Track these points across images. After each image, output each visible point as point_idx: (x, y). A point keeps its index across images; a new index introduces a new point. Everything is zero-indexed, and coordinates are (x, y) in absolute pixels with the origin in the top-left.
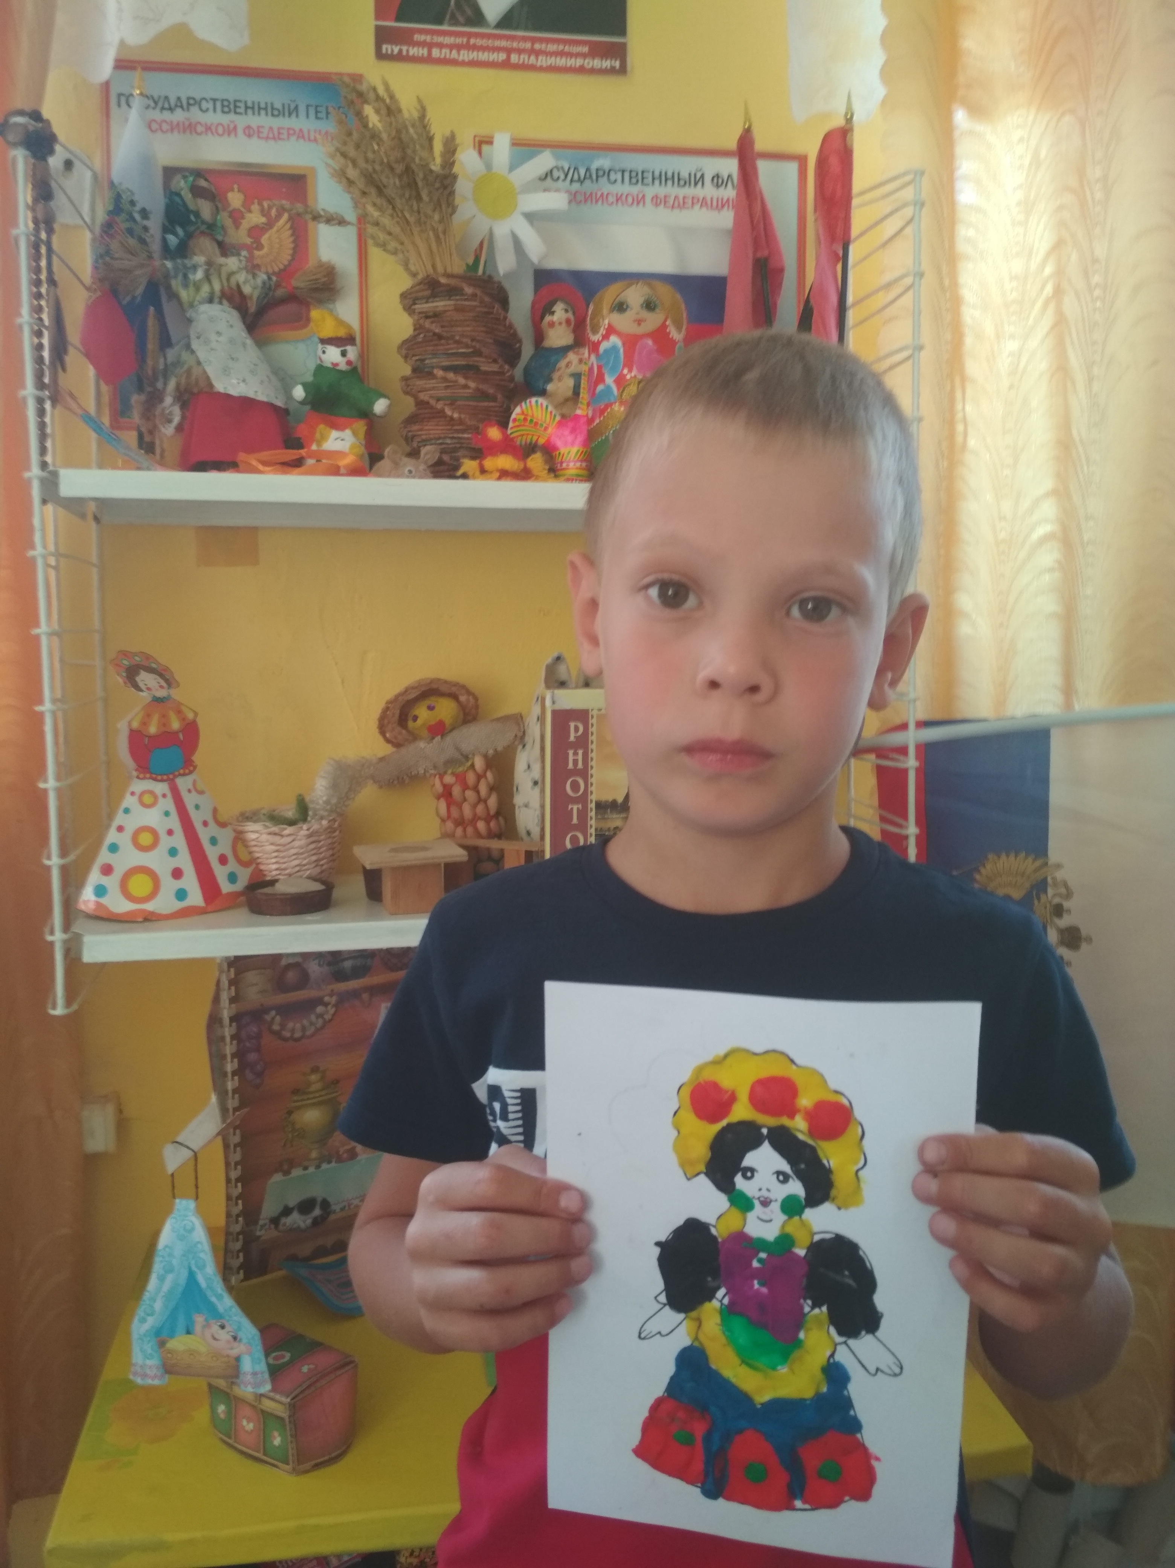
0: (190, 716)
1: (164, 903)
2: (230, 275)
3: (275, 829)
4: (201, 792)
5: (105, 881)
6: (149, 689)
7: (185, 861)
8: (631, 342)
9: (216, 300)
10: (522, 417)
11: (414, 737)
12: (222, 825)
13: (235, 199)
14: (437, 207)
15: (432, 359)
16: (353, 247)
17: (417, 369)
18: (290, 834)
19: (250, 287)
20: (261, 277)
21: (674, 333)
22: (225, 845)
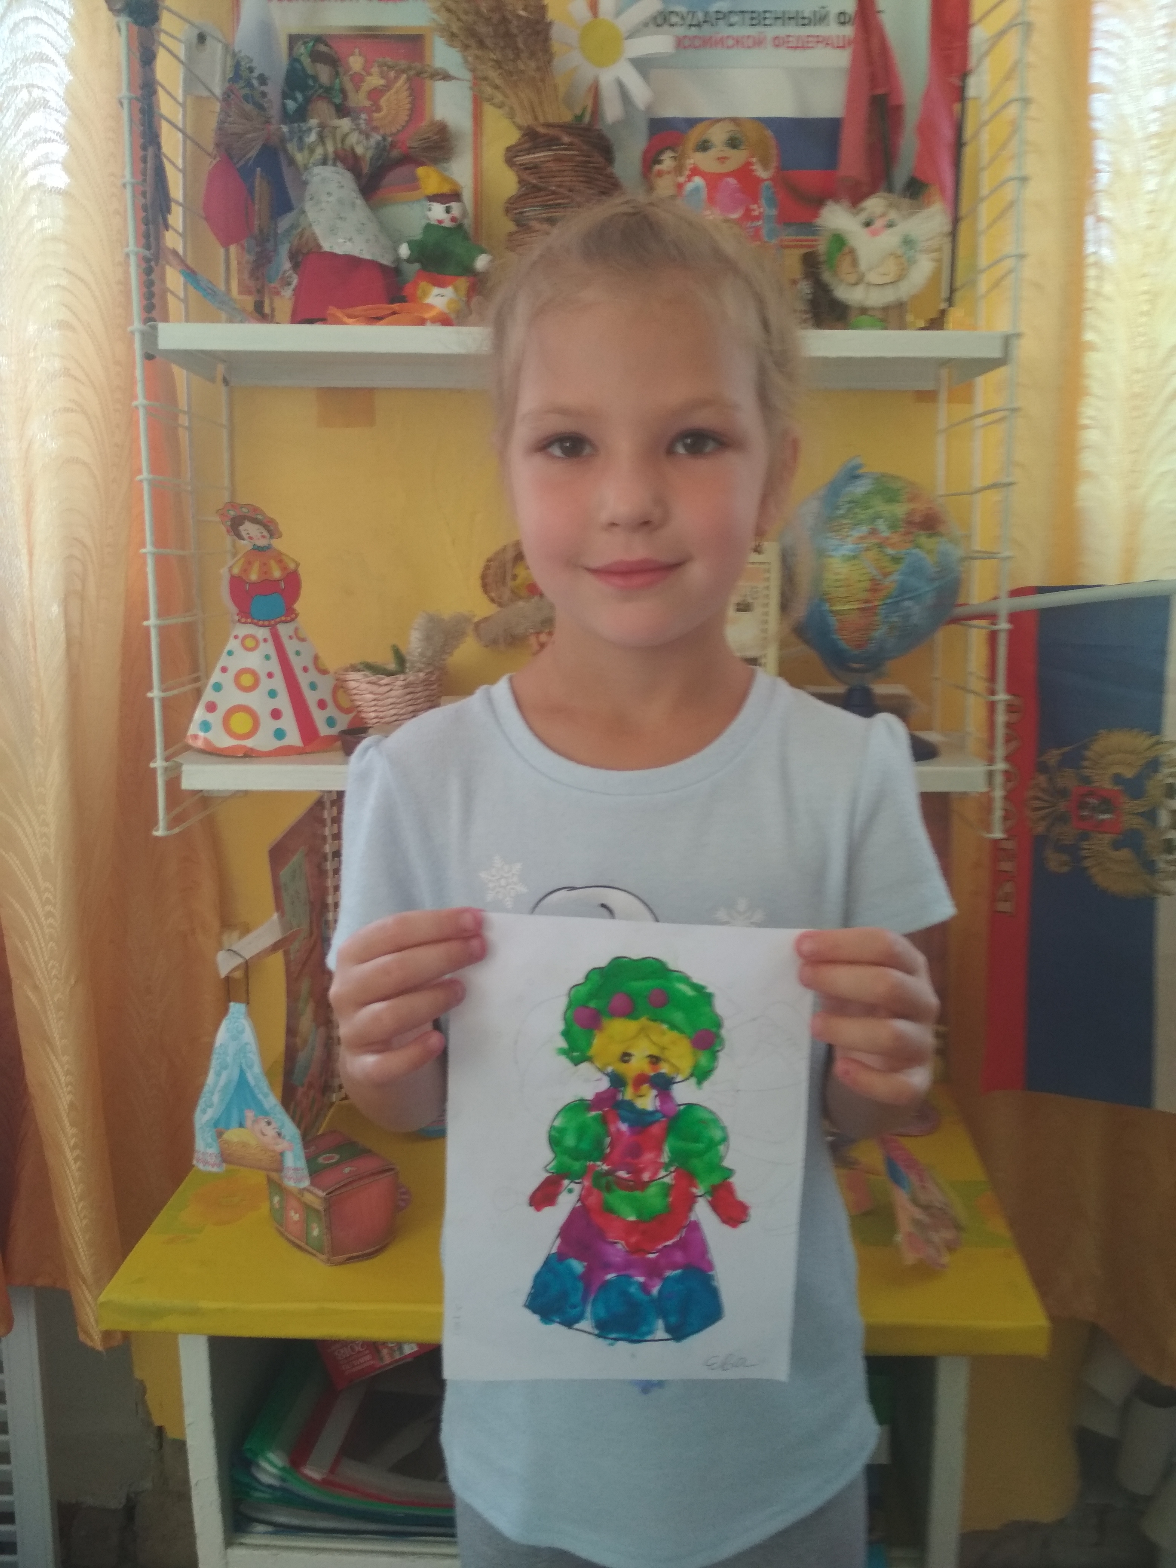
0: (292, 566)
1: (263, 741)
2: (345, 137)
3: (373, 678)
4: (302, 639)
5: (210, 717)
6: (251, 538)
7: (284, 702)
8: (713, 181)
9: (330, 162)
11: (514, 596)
12: (324, 672)
13: (356, 63)
14: (533, 55)
15: (530, 212)
16: (468, 105)
17: (518, 223)
18: (386, 685)
19: (363, 147)
20: (376, 137)
21: (761, 173)
22: (324, 691)
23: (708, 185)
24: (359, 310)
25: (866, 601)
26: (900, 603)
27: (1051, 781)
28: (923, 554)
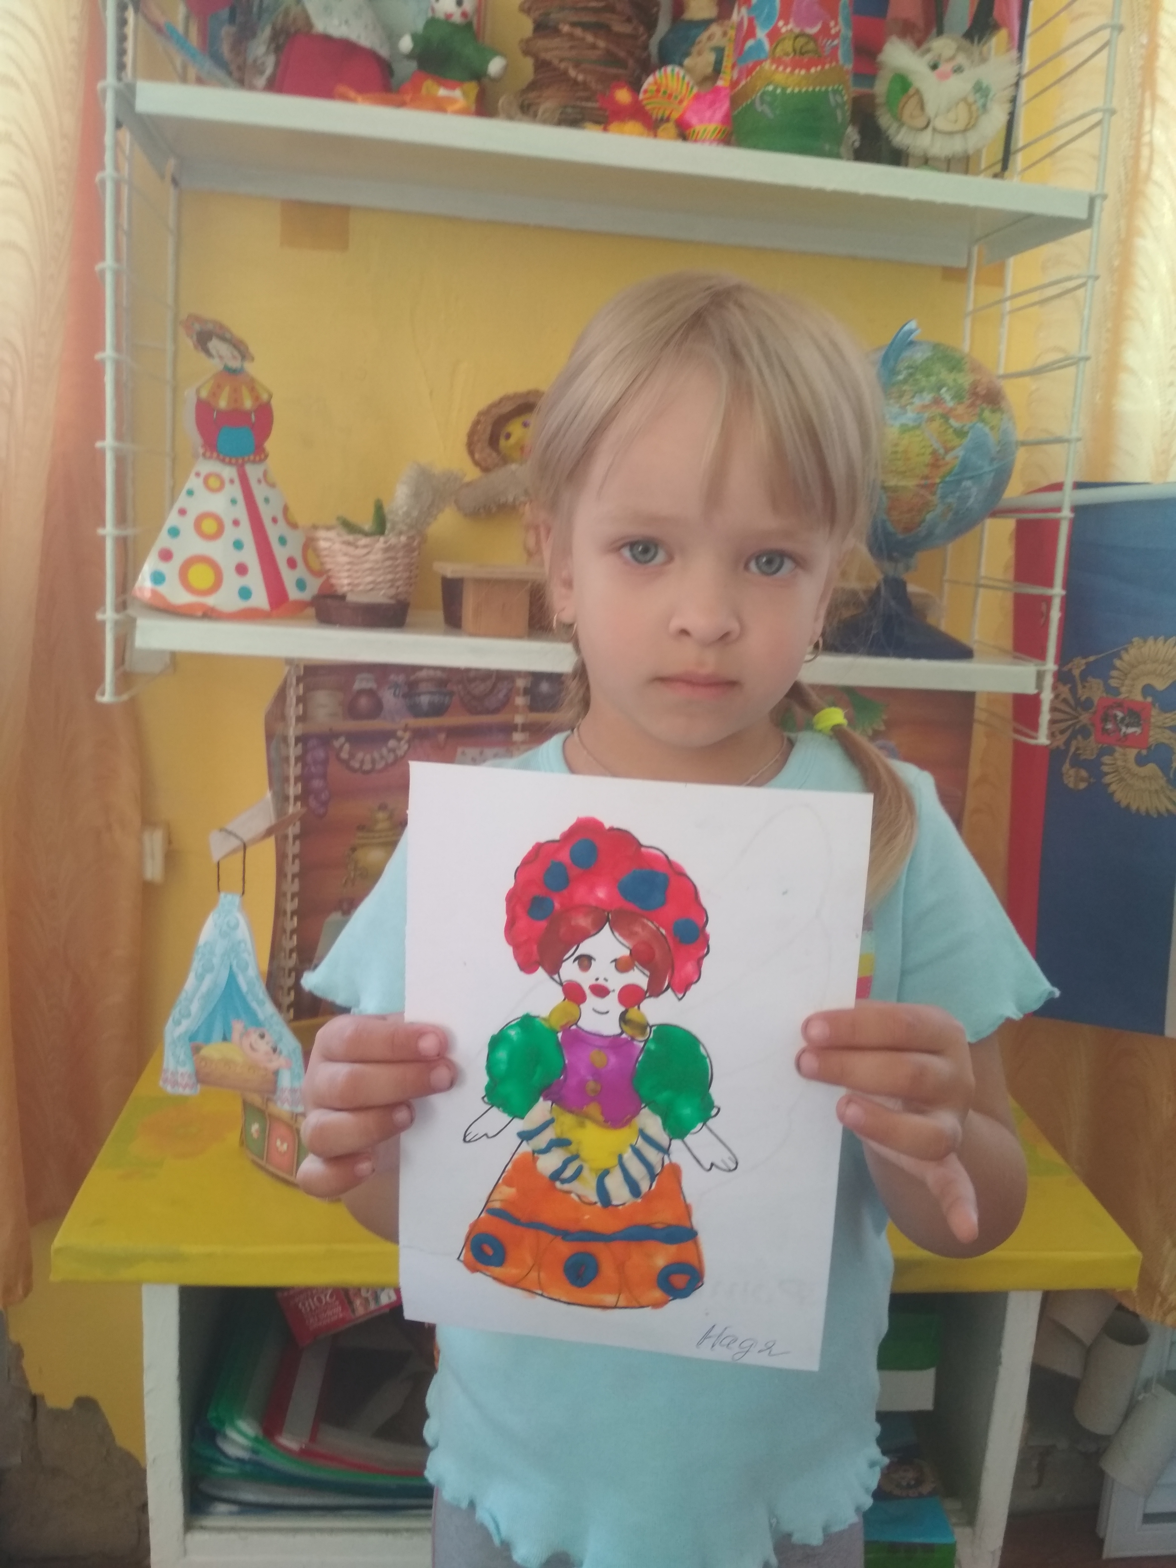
0: (265, 397)
1: (226, 600)
3: (351, 538)
4: (272, 485)
5: (163, 567)
6: (221, 357)
7: (250, 556)
10: (654, 88)
11: (505, 460)
12: (294, 526)
15: (557, 14)
18: (365, 546)
22: (294, 549)
25: (926, 477)
26: (959, 482)
27: (1073, 691)
28: (987, 429)
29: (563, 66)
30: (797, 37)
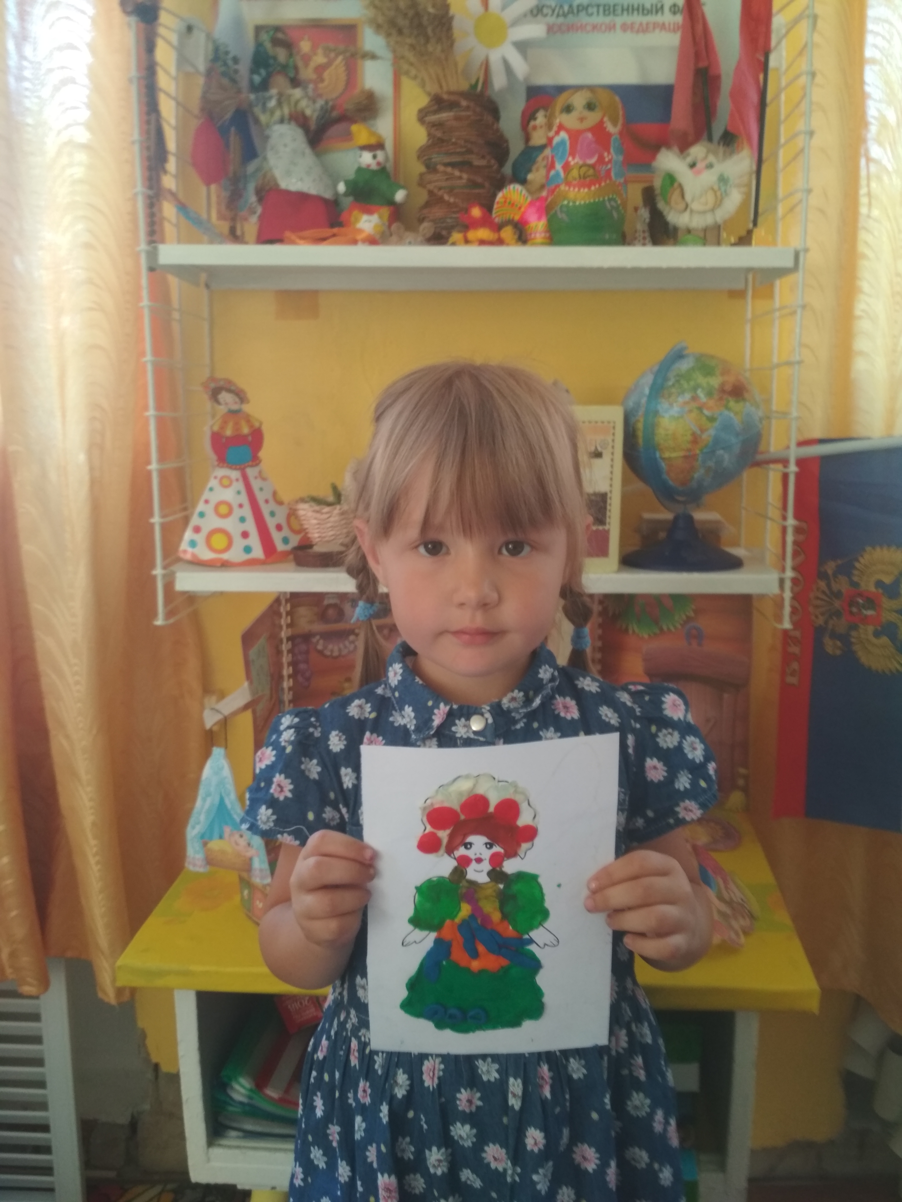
0: (257, 425)
1: (235, 554)
2: (297, 102)
3: (317, 508)
4: (264, 479)
5: (196, 537)
6: (226, 404)
7: (251, 526)
8: (575, 136)
9: (286, 121)
10: (503, 200)
12: (280, 503)
13: (305, 46)
14: (439, 40)
15: (437, 158)
16: (390, 76)
17: (428, 166)
18: (327, 513)
19: (311, 110)
20: (320, 103)
21: (610, 128)
22: (281, 517)
23: (570, 138)
24: (307, 233)
25: (689, 450)
26: (713, 452)
27: (829, 585)
28: (732, 415)
29: (440, 193)
30: (581, 167)
